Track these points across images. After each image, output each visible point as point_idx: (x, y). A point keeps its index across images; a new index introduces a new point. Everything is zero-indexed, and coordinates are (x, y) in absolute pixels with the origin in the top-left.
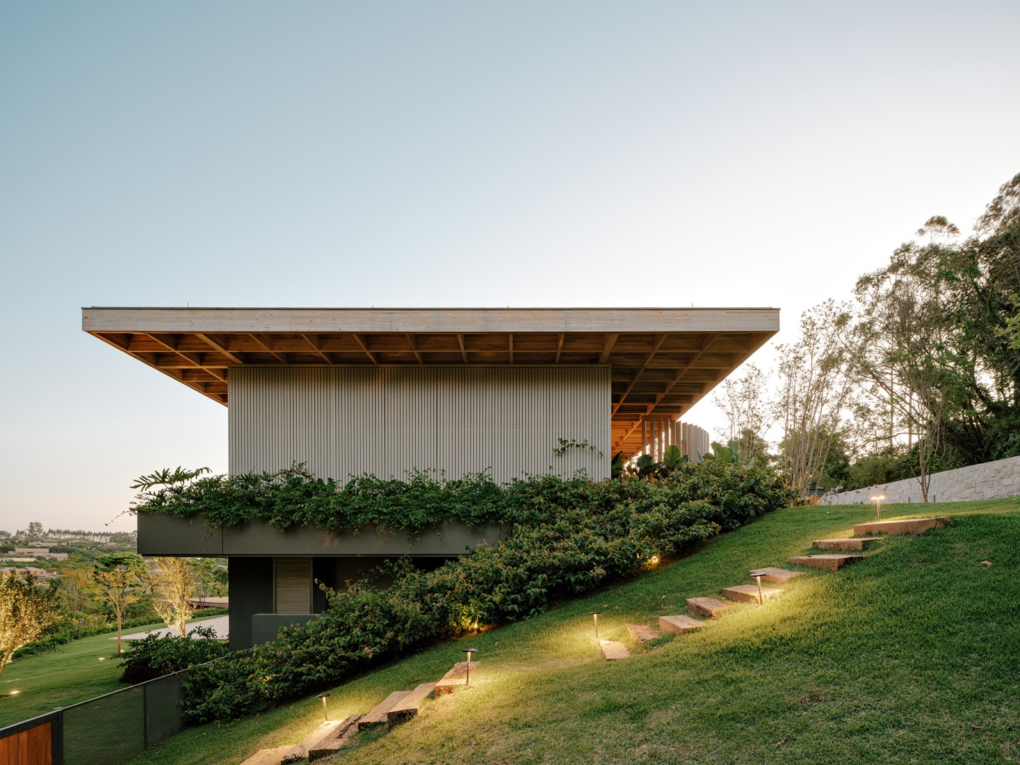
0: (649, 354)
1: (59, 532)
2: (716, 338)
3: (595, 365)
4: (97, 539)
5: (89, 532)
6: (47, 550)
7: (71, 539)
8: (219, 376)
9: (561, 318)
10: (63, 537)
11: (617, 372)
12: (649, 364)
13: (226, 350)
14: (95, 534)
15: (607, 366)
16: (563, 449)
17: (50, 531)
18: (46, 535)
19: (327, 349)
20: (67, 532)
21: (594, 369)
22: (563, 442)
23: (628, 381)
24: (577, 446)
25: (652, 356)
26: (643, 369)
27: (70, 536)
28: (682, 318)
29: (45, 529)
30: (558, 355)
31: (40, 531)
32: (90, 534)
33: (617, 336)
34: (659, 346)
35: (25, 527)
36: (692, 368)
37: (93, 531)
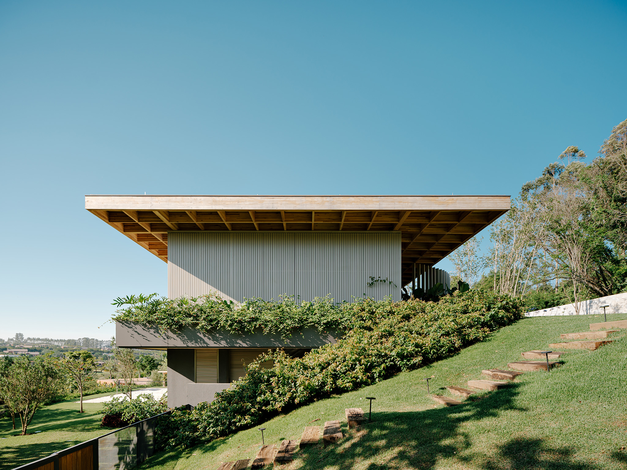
0: (426, 224)
1: (34, 339)
2: (470, 214)
3: (391, 232)
4: (56, 344)
5: (52, 339)
6: (27, 350)
7: (41, 344)
8: (160, 238)
9: (376, 202)
10: (36, 342)
11: (405, 235)
12: (425, 230)
13: (169, 221)
14: (56, 341)
15: (399, 232)
16: (372, 283)
17: (29, 339)
18: (26, 342)
19: (230, 221)
20: (39, 339)
21: (391, 234)
22: (372, 279)
23: (409, 242)
24: (381, 281)
25: (428, 225)
26: (420, 234)
27: (40, 342)
28: (450, 201)
29: (25, 337)
30: (370, 225)
31: (23, 339)
32: (52, 340)
33: (410, 212)
34: (433, 219)
35: (13, 336)
36: (451, 233)
37: (54, 338)
